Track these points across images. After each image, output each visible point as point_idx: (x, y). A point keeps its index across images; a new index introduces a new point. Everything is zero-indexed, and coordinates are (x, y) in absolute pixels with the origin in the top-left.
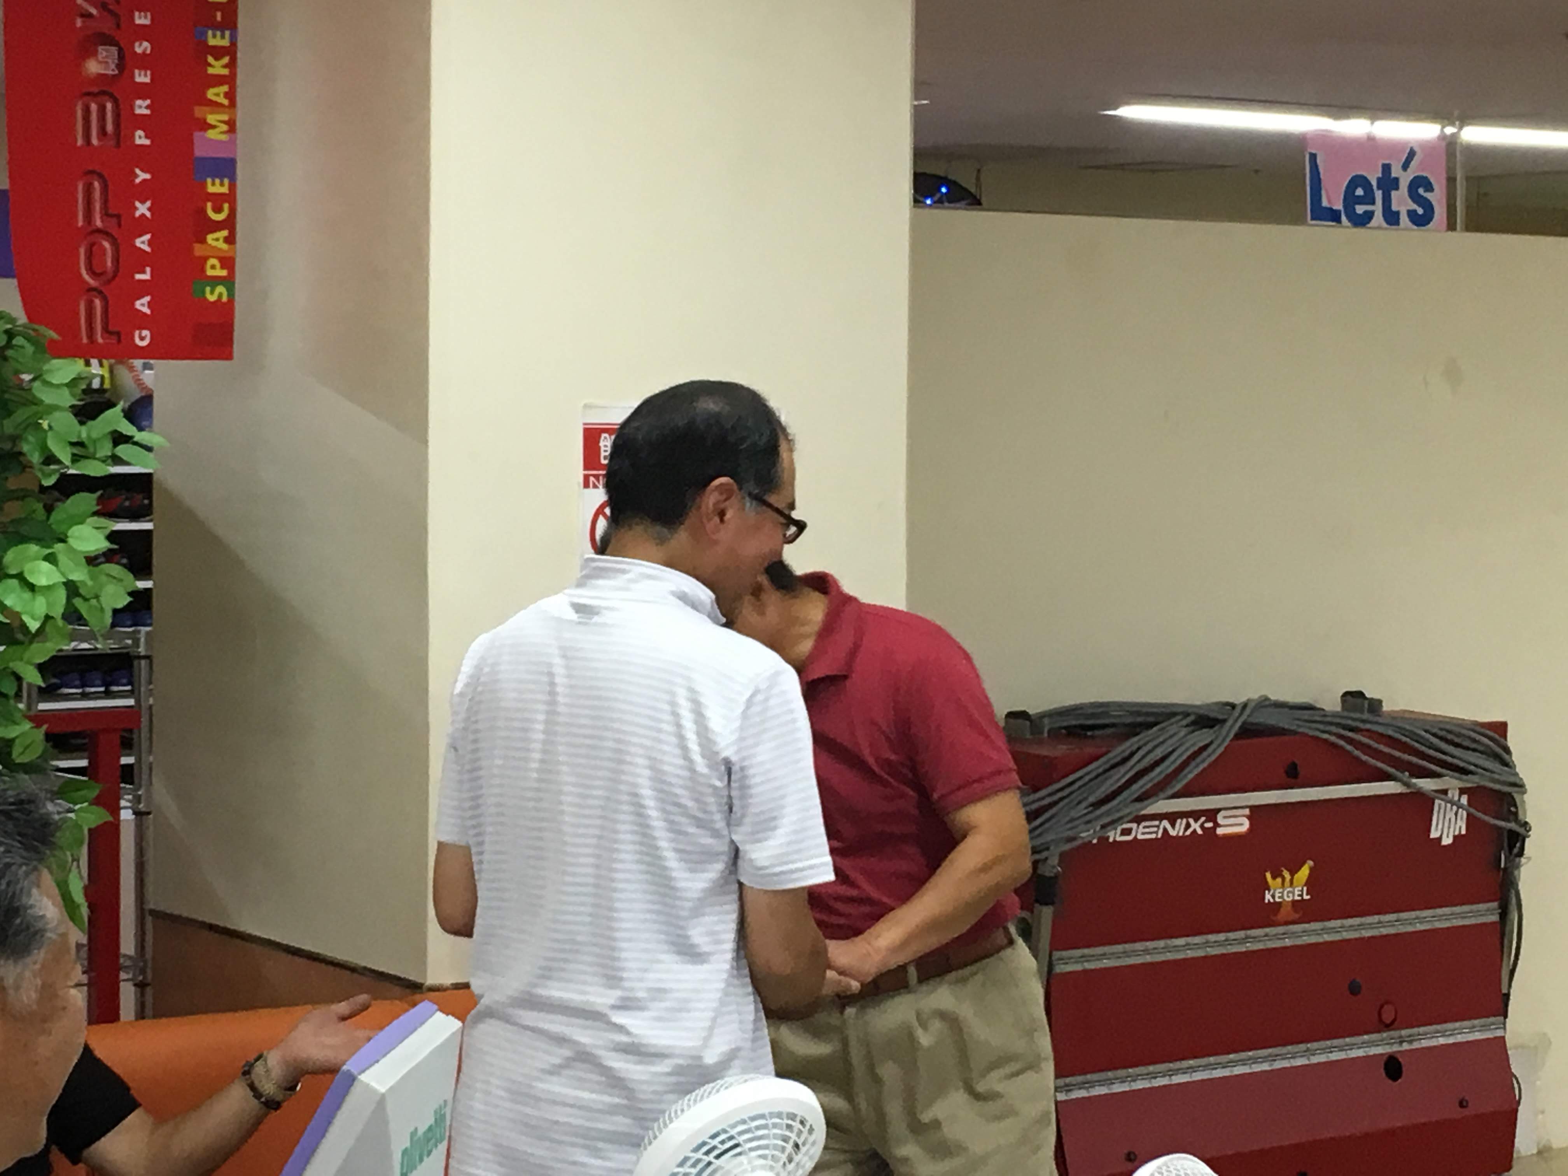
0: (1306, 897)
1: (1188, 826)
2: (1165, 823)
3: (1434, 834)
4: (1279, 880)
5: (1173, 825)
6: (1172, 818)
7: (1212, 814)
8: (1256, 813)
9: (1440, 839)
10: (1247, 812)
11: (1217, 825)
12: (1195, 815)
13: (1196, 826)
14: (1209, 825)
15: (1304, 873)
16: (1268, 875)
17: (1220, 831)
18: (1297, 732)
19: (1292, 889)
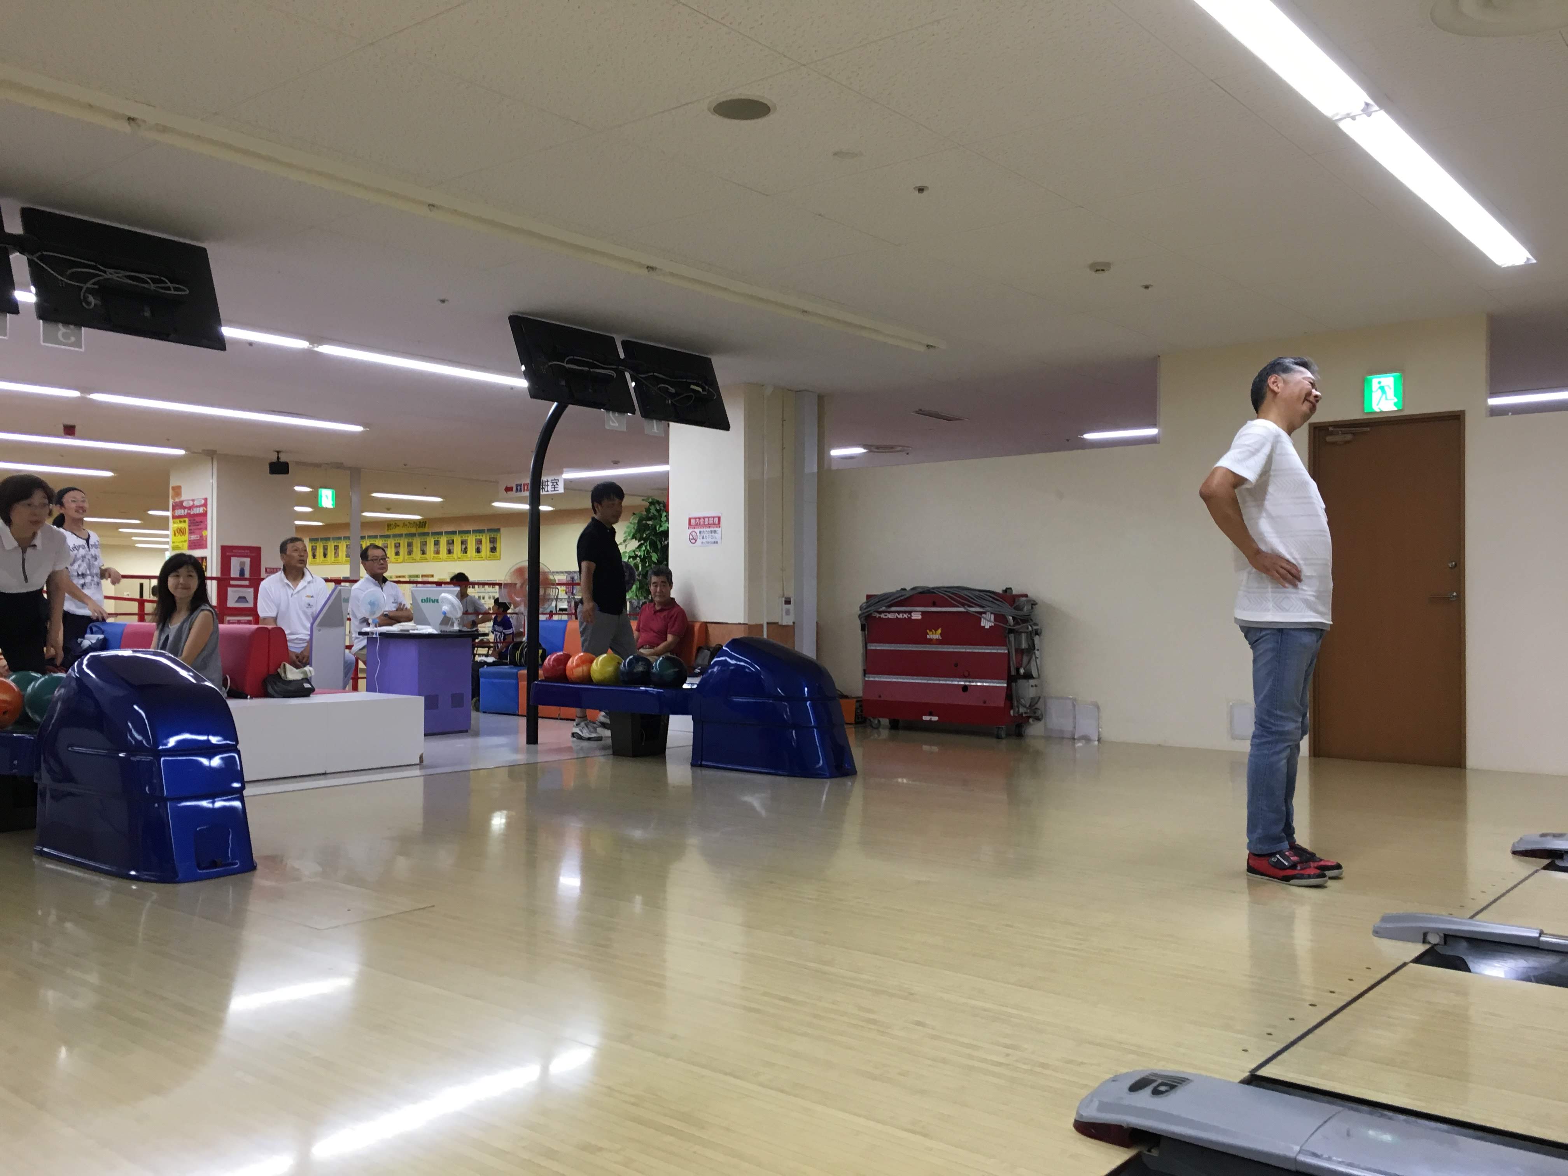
0: (940, 638)
1: (903, 616)
2: (897, 614)
3: (982, 625)
4: (931, 633)
6: (899, 612)
7: (910, 613)
8: (923, 613)
9: (984, 627)
10: (920, 613)
11: (911, 616)
12: (905, 612)
13: (905, 616)
14: (909, 616)
15: (939, 631)
16: (928, 631)
17: (913, 618)
18: (935, 593)
19: (935, 635)
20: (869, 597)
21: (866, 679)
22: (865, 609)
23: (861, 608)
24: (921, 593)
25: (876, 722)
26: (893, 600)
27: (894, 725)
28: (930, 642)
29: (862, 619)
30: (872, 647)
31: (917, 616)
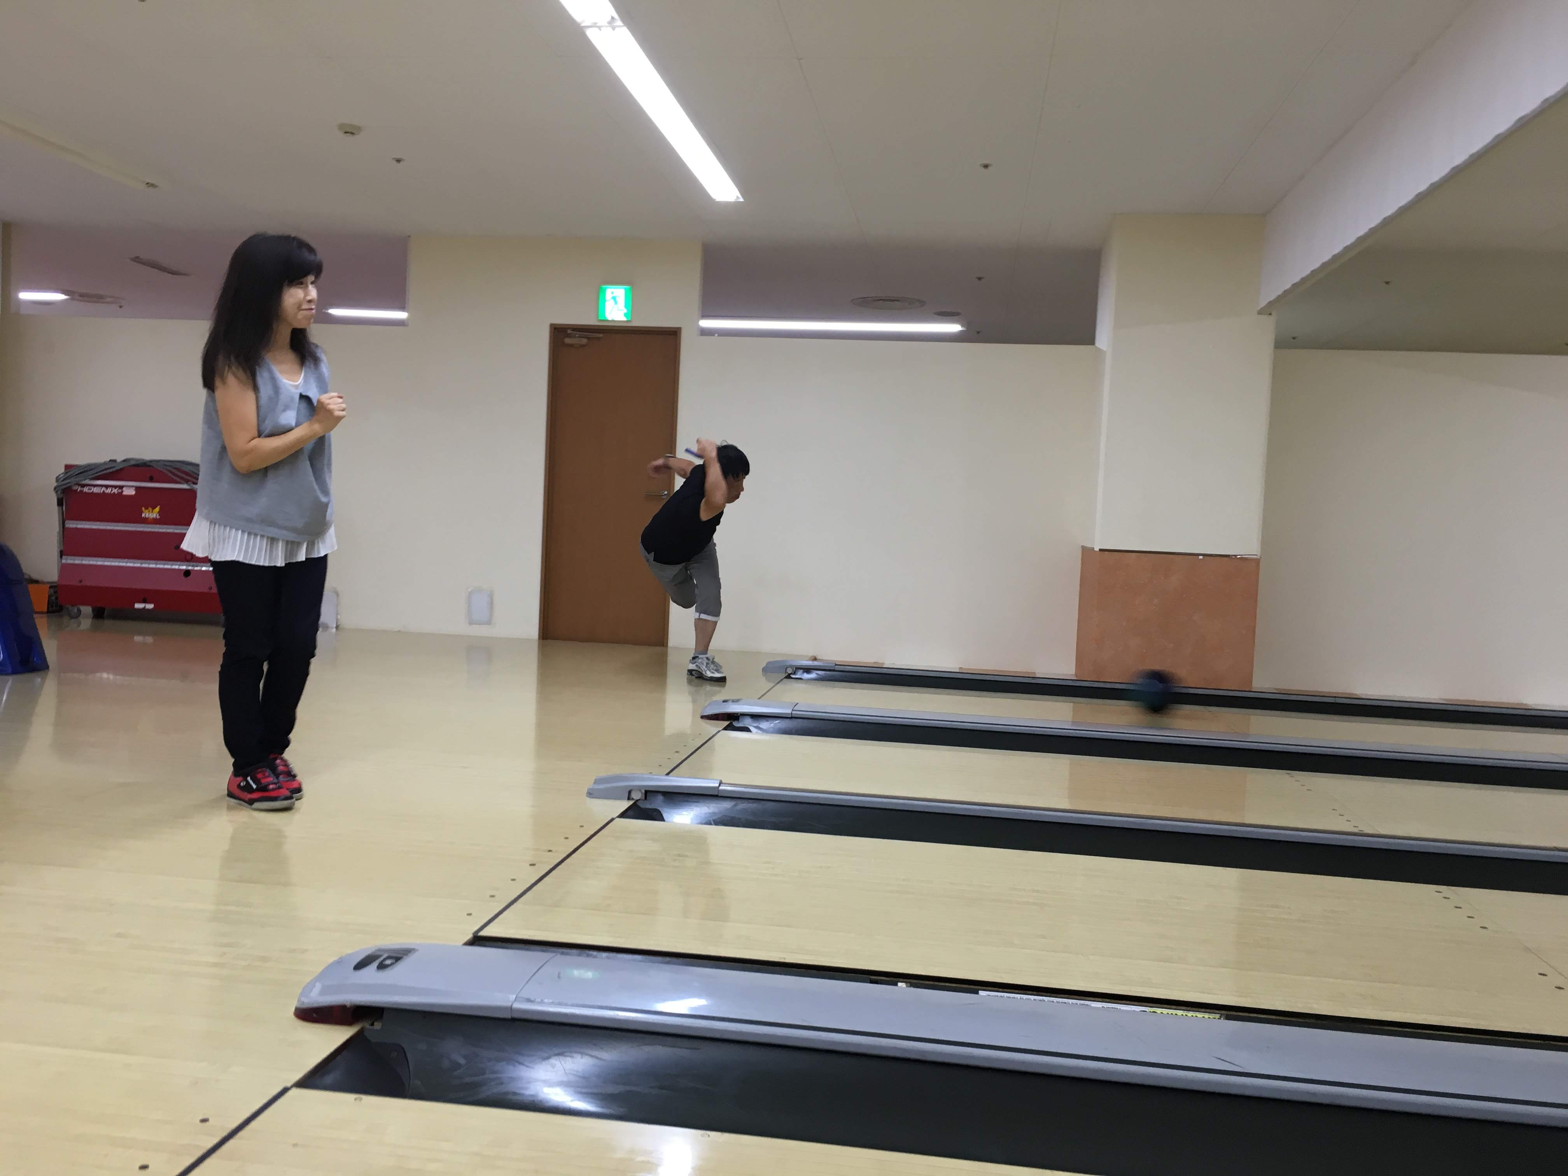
0: (158, 517)
1: (112, 491)
2: (104, 489)
4: (147, 511)
5: (107, 489)
6: (107, 487)
7: (121, 487)
8: (137, 489)
10: (134, 488)
11: (122, 492)
12: (115, 487)
13: (115, 490)
14: (120, 491)
15: (157, 509)
16: (143, 509)
17: (124, 493)
18: (153, 467)
19: (152, 514)
20: (67, 467)
21: (64, 561)
22: (62, 481)
23: (57, 480)
24: (134, 465)
25: (76, 610)
26: (97, 473)
27: (99, 614)
28: (145, 521)
29: (59, 492)
30: (71, 524)
31: (129, 492)
